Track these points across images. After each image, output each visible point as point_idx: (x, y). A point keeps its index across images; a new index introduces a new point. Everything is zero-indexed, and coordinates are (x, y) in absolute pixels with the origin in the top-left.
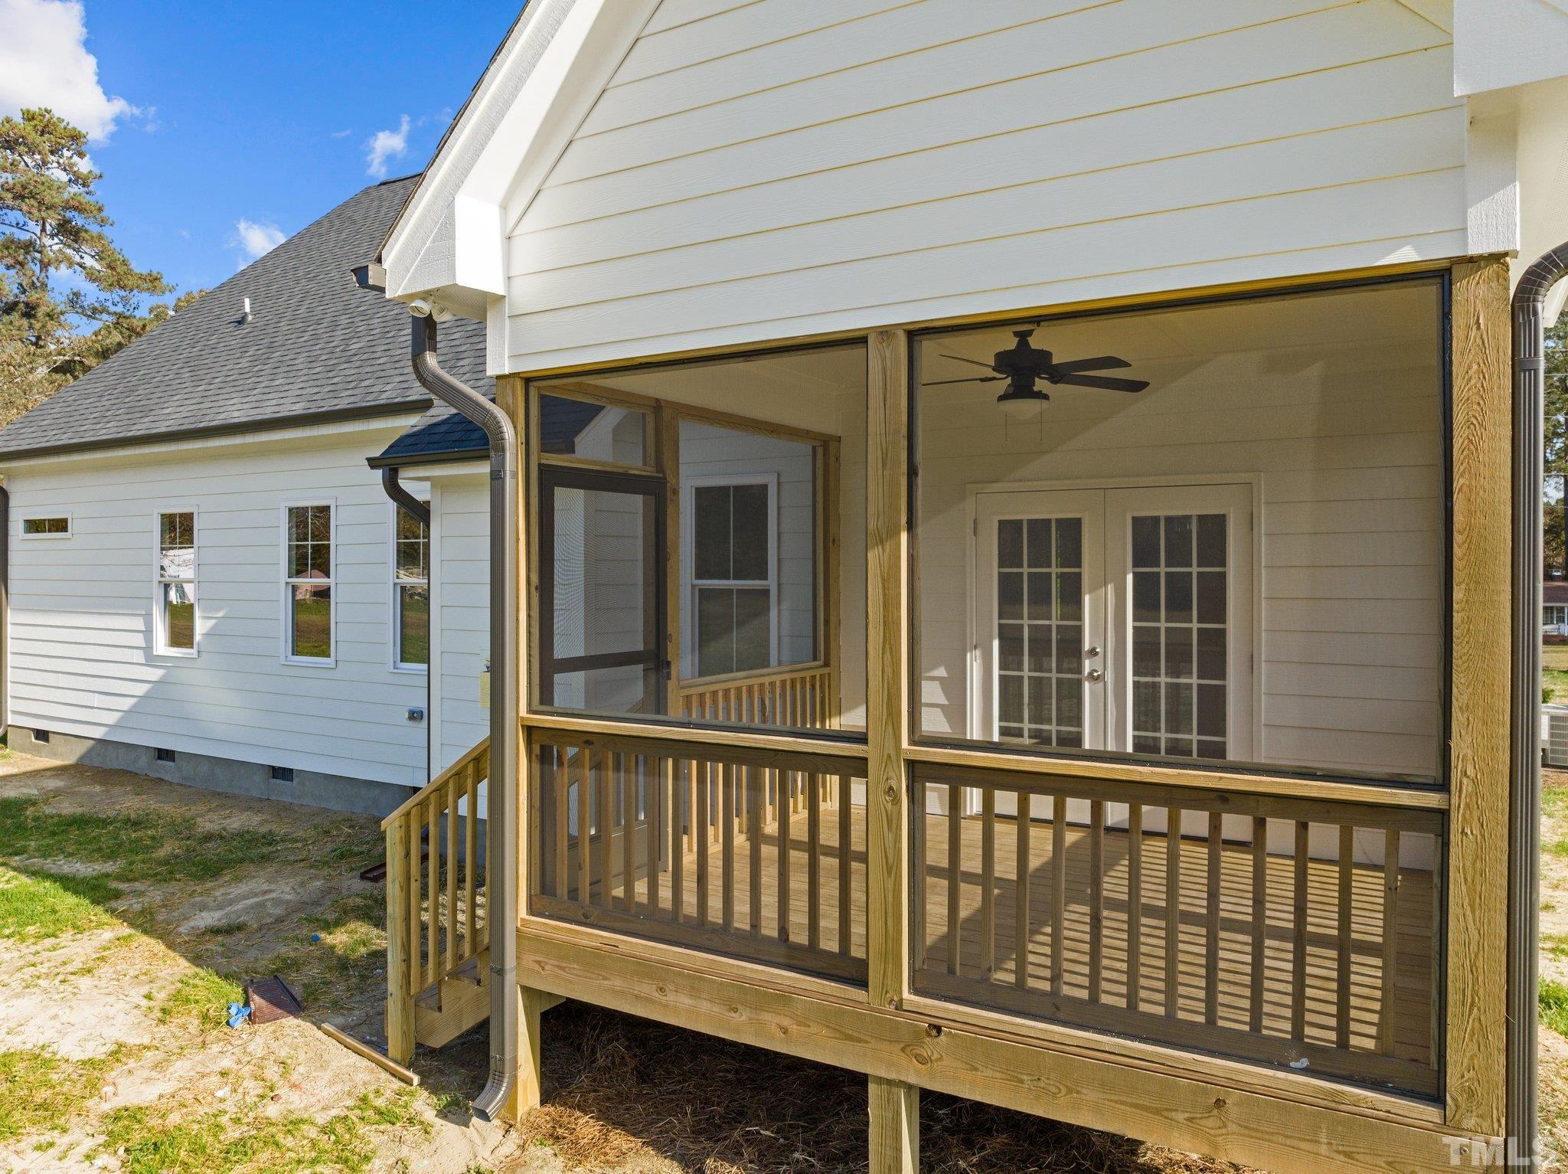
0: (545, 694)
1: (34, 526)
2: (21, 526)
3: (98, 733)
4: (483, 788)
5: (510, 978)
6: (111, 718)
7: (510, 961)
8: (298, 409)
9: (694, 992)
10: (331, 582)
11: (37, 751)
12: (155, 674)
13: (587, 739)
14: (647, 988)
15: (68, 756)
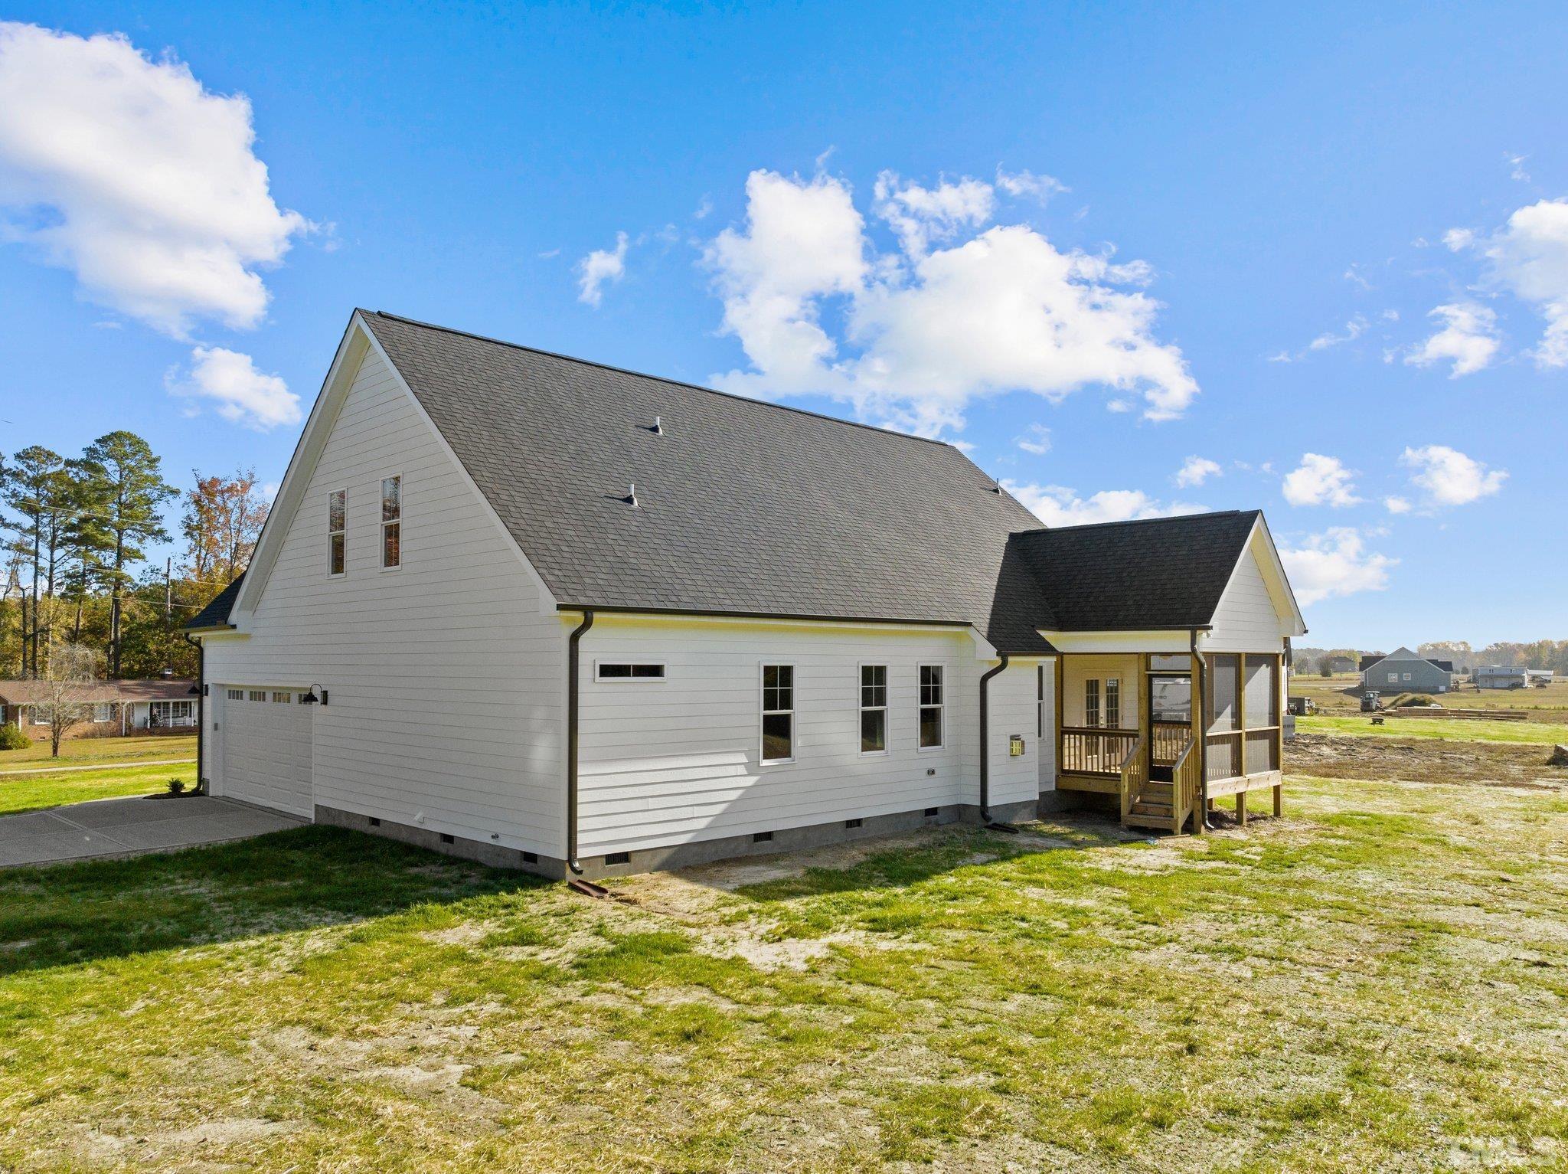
2: (595, 670)
10: (886, 707)
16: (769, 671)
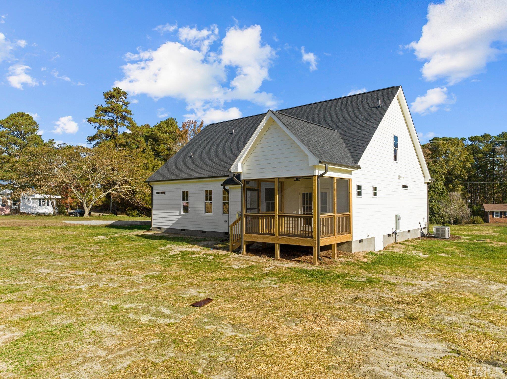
0: (246, 212)
1: (158, 193)
2: (155, 193)
3: (168, 227)
4: (240, 222)
5: (243, 240)
6: (171, 225)
7: (243, 238)
8: (207, 175)
9: (260, 238)
10: (212, 202)
11: (158, 231)
12: (180, 217)
13: (251, 215)
14: (256, 239)
15: (163, 231)
16: (184, 192)
